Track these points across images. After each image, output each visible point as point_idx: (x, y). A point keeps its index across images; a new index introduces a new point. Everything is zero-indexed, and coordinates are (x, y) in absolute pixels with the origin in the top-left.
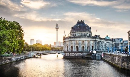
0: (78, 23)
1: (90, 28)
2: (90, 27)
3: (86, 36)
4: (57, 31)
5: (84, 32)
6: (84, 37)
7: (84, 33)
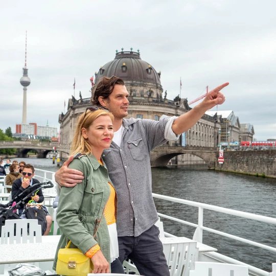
0: (121, 55)
1: (159, 74)
2: (158, 72)
3: (151, 100)
4: (25, 90)
5: (141, 85)
6: (144, 103)
7: (142, 88)
